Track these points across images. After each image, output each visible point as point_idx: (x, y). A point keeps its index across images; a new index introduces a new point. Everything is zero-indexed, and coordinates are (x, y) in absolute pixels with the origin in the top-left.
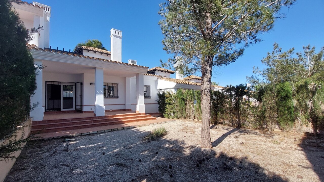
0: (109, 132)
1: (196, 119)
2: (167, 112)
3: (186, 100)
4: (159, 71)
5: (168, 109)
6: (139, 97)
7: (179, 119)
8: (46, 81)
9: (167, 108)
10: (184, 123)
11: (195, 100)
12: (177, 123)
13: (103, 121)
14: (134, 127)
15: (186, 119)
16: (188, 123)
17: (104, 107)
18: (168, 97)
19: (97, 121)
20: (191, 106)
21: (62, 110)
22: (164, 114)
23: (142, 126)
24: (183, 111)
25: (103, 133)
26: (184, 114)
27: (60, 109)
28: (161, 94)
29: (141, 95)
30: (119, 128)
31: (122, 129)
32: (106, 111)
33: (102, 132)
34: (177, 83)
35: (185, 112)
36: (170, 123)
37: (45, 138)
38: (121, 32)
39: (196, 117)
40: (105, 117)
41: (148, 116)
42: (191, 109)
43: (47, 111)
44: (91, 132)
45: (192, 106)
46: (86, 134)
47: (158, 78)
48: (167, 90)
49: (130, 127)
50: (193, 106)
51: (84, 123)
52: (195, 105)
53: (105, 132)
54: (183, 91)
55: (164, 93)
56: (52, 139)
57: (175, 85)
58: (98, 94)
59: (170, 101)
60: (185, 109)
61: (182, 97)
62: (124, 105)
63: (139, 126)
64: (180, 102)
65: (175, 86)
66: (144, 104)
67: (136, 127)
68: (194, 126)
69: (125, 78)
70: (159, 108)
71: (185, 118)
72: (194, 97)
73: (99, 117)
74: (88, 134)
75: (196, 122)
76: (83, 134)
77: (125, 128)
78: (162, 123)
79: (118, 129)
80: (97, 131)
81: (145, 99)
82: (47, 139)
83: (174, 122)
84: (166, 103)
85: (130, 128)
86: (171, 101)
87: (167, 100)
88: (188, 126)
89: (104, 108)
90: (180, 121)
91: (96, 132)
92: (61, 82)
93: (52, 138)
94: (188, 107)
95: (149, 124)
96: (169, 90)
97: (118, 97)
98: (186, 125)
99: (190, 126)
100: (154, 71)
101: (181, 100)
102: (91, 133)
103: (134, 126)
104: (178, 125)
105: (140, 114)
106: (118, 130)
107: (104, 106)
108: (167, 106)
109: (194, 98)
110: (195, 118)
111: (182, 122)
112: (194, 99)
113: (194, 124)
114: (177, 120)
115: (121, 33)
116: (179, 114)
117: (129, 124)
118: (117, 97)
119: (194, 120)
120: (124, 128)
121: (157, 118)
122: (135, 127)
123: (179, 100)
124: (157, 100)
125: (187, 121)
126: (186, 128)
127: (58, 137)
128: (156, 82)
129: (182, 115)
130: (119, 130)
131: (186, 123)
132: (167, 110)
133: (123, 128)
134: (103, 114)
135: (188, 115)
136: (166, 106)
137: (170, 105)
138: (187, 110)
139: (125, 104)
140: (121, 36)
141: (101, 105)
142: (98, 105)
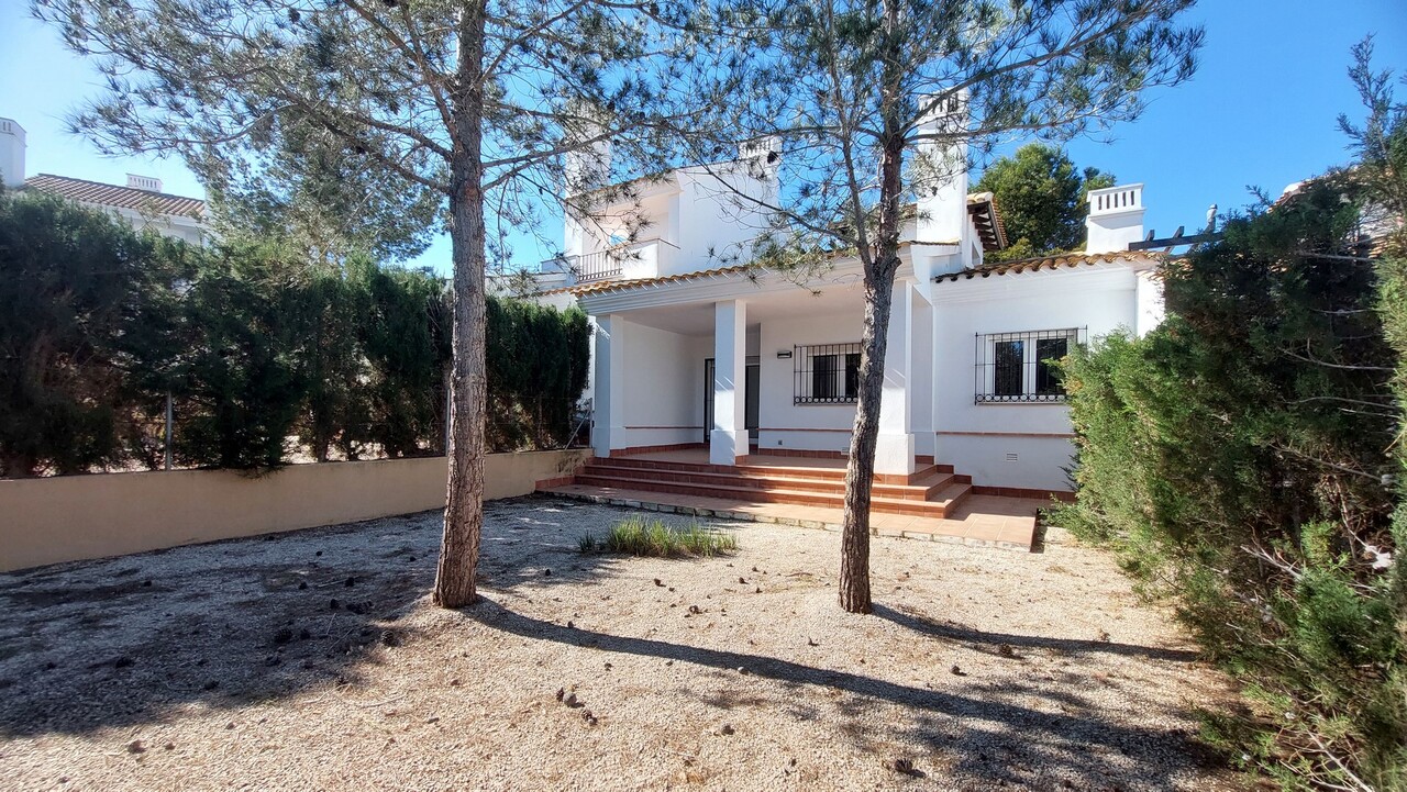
0: (666, 512)
8: (706, 360)
13: (718, 481)
17: (732, 434)
30: (699, 510)
31: (705, 515)
37: (555, 492)
40: (734, 469)
41: (909, 493)
46: (619, 503)
51: (669, 477)
73: (718, 468)
74: (623, 504)
76: (612, 502)
77: (718, 514)
82: (558, 495)
93: (564, 495)
141: (725, 429)
142: (719, 428)
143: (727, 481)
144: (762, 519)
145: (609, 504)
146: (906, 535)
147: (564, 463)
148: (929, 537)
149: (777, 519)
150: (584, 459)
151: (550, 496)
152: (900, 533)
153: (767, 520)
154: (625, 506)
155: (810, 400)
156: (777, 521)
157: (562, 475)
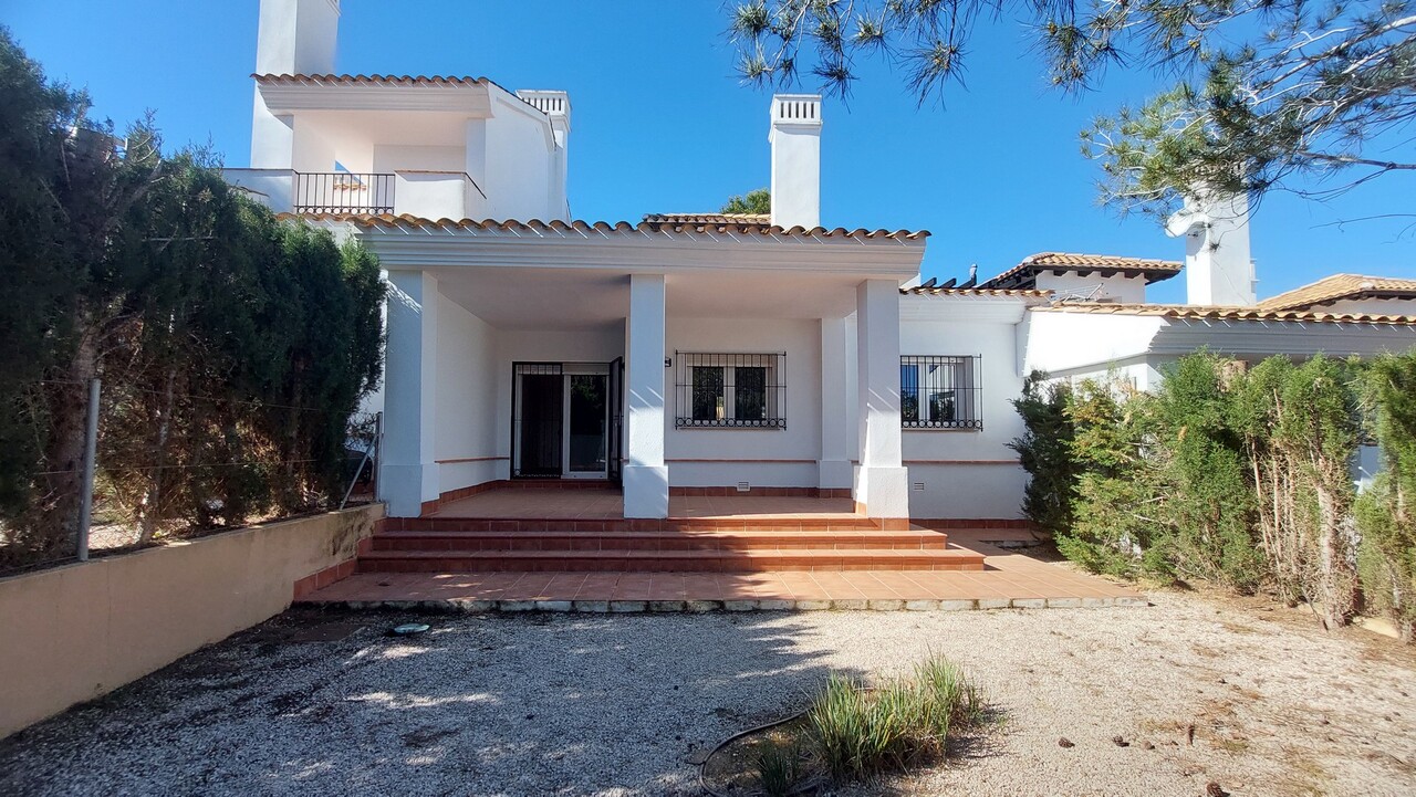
0: (633, 614)
1: (1375, 614)
2: (1081, 527)
3: (1262, 447)
4: (1059, 271)
5: (1091, 502)
6: (868, 421)
7: (1188, 588)
8: (514, 364)
9: (1082, 498)
10: (1230, 639)
11: (1372, 443)
12: (1153, 626)
13: (653, 543)
14: (790, 606)
15: (1259, 597)
16: (1272, 642)
17: (664, 471)
18: (1086, 424)
19: (621, 543)
20: (1312, 493)
21: (568, 474)
22: (1060, 539)
23: (845, 609)
24: (1232, 530)
25: (601, 614)
26: (1237, 554)
27: (560, 471)
28: (1046, 401)
29: (882, 408)
30: (690, 602)
31: (714, 611)
32: (673, 491)
33: (598, 609)
34: (1171, 316)
35: (1241, 541)
36: (1081, 617)
37: (351, 602)
38: (816, 99)
39: (1377, 600)
40: (666, 524)
41: (927, 540)
42: (1315, 519)
43: (517, 477)
44: (543, 602)
45: (1324, 500)
46: (519, 607)
47: (1028, 308)
48: (1092, 376)
49: (764, 606)
50: (1344, 504)
51: (562, 543)
52: (1363, 485)
53: (610, 614)
54: (1228, 373)
55: (1061, 395)
56: (375, 611)
57: (1154, 334)
58: (640, 405)
59: (1102, 447)
60: (1252, 517)
61: (1210, 415)
62: (812, 465)
63: (826, 605)
64: (1196, 457)
65: (1158, 341)
66: (904, 463)
67: (801, 606)
68: (1340, 705)
69: (819, 321)
70: (1027, 491)
71: (1246, 590)
72: (1358, 416)
73: (638, 524)
74: (529, 607)
75: (1376, 651)
76: (503, 608)
77: (728, 605)
78: (1012, 606)
79: (685, 605)
80: (573, 603)
81: (905, 434)
82: (360, 606)
83: (1122, 612)
84: (1077, 460)
85: (763, 611)
86: (1115, 448)
87: (1084, 443)
88: (1267, 690)
89: (665, 477)
90: (1186, 613)
91: (565, 605)
92: (560, 364)
93: (378, 604)
94: (1282, 500)
95: (899, 604)
96: (1105, 372)
97: (781, 423)
98: (1242, 668)
99: (1295, 695)
100: (1025, 280)
101: (1200, 443)
102: (541, 604)
103: (787, 601)
104: (1155, 652)
105: (871, 523)
106: (686, 611)
107: (666, 467)
108: (1087, 483)
109: (1352, 429)
110: (1359, 604)
111: (1208, 626)
112: (1345, 438)
113: (1351, 680)
114: (1165, 597)
115: (817, 105)
116: (1184, 550)
117: (772, 585)
118: (776, 424)
119: (1348, 622)
120: (721, 604)
121: (989, 560)
122: (795, 611)
123: (1186, 441)
124: (1015, 443)
125: (1263, 625)
126: (1228, 708)
127: (400, 605)
128: (1018, 330)
129: (1219, 565)
130: (692, 613)
131: (1253, 639)
132: (1082, 510)
133: (716, 606)
134: (659, 508)
135: (1286, 568)
136: (1076, 482)
137: (1110, 481)
138: (1264, 527)
139: (815, 462)
140: (817, 119)
141: (649, 463)
142: (638, 463)
143: (668, 544)
144: (808, 605)
145: (498, 611)
146: (1015, 603)
147: (341, 536)
148: (1042, 602)
149: (832, 603)
150: (371, 523)
151: (340, 610)
152: (1007, 602)
153: (816, 605)
154: (537, 611)
155: (731, 422)
156: (833, 607)
157: (339, 559)
